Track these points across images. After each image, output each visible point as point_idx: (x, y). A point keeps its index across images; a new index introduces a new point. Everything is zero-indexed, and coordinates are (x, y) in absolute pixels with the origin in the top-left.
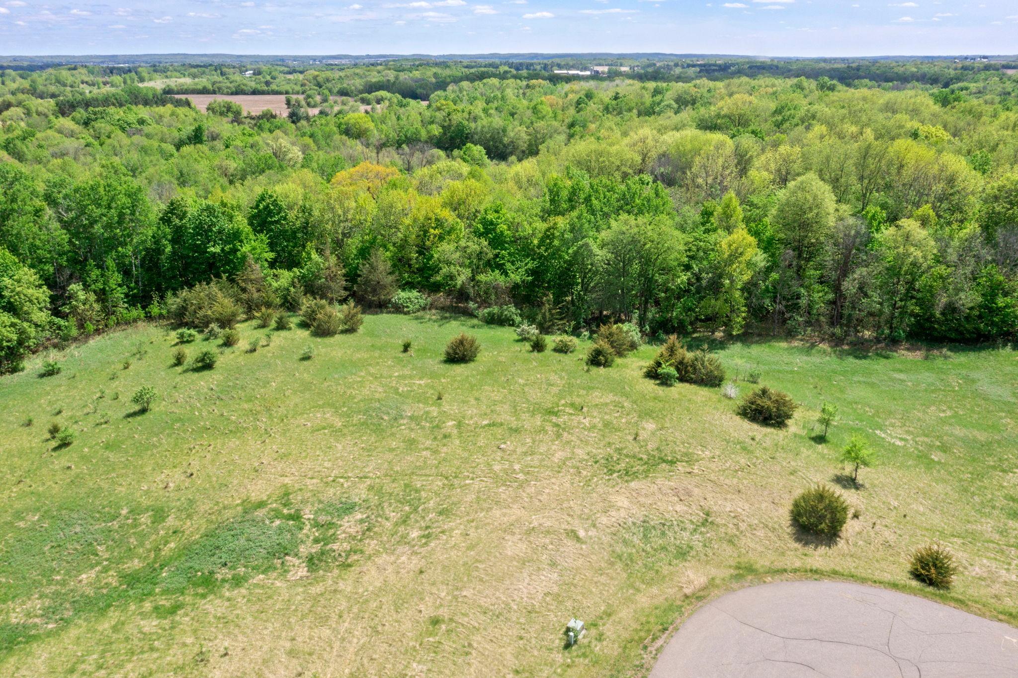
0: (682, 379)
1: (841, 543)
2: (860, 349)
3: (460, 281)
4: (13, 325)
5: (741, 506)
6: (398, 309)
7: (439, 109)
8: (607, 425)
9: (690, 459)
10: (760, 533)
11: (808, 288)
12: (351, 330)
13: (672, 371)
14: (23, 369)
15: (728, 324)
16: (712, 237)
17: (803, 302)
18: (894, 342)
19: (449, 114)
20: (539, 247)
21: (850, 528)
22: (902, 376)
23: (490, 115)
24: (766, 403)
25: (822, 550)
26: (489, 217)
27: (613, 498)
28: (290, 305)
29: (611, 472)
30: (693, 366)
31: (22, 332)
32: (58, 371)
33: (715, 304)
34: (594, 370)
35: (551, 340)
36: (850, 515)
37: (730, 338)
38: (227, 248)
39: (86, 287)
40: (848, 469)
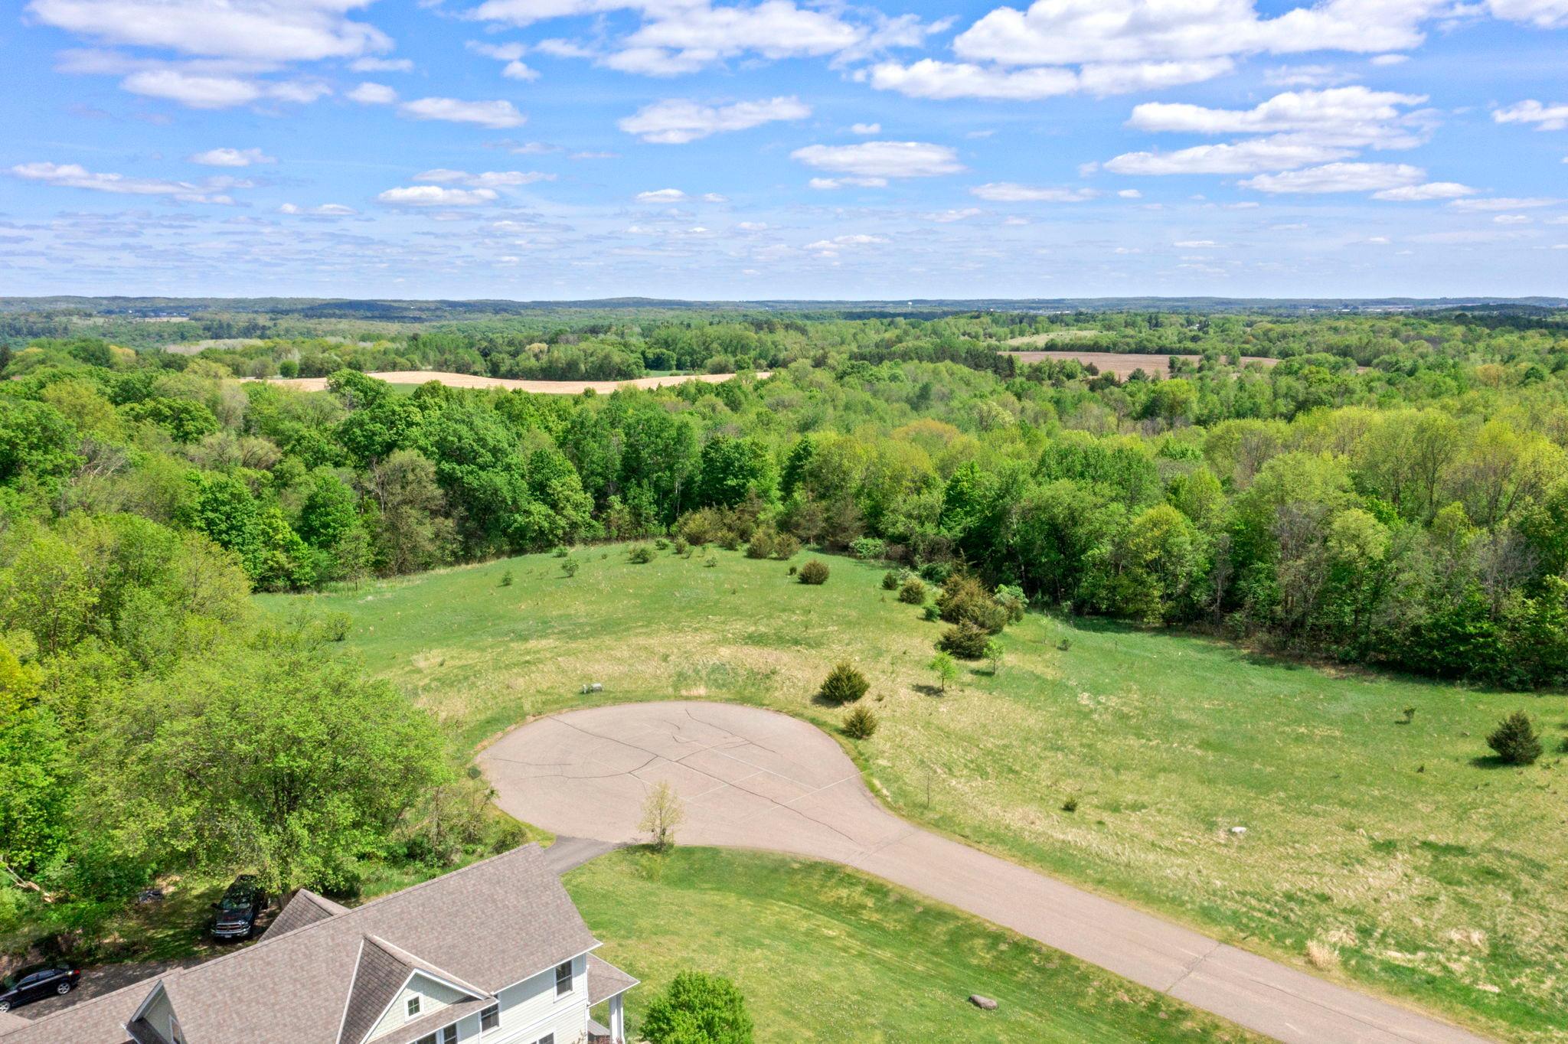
1: (840, 708)
2: (1284, 659)
4: (548, 516)
6: (852, 553)
10: (794, 691)
11: (1254, 582)
12: (779, 558)
17: (1249, 600)
25: (825, 710)
31: (553, 522)
32: (565, 555)
36: (873, 696)
39: (624, 501)
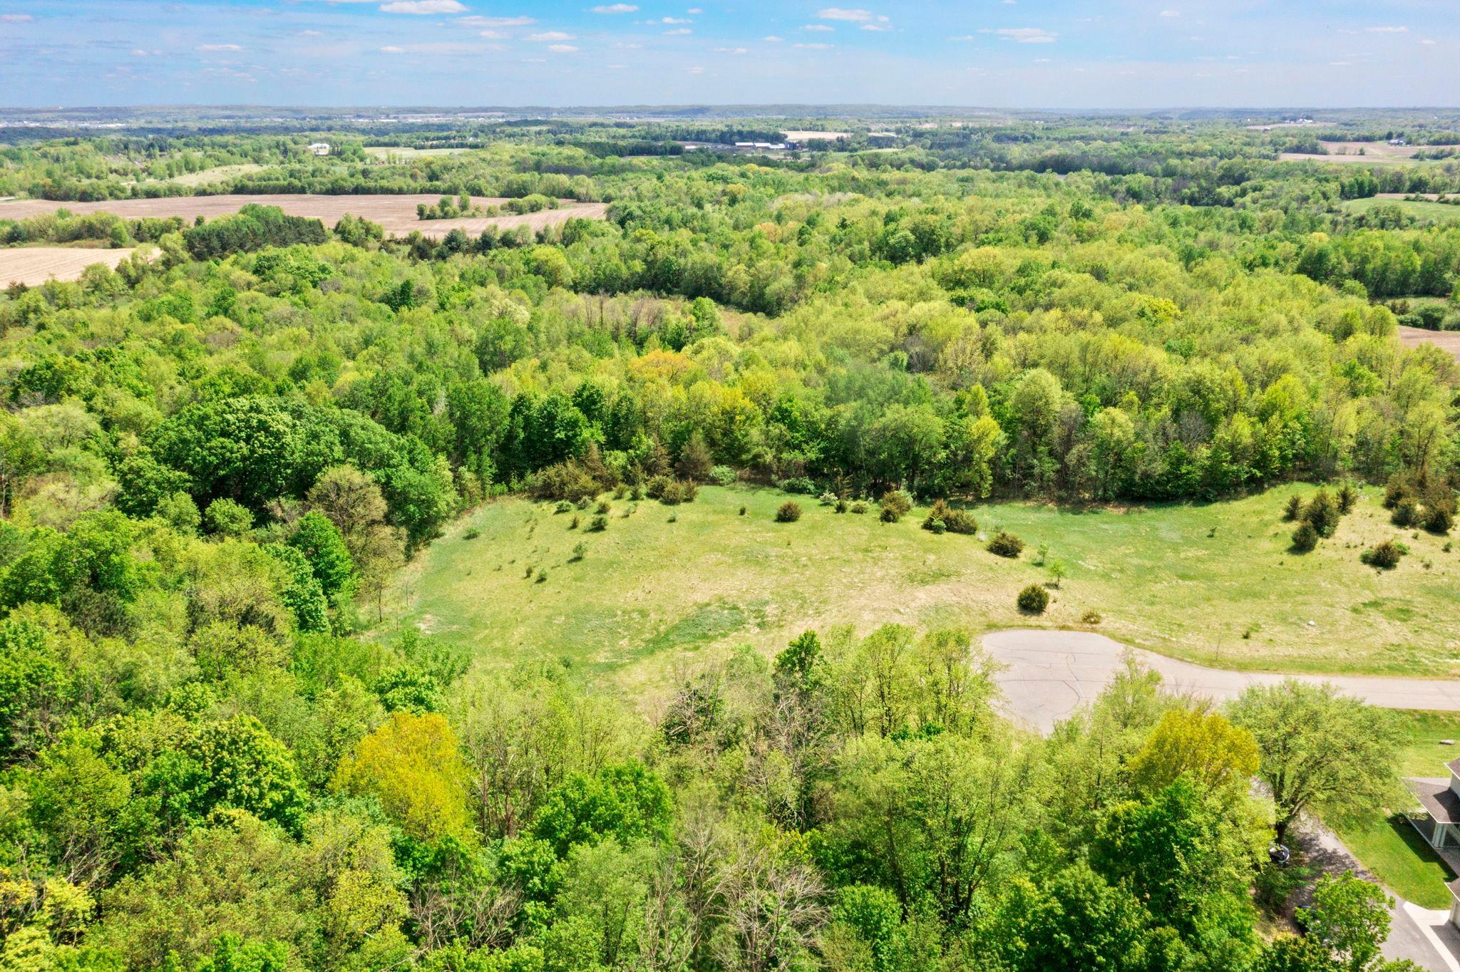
0: (948, 530)
1: (1045, 615)
2: (1078, 507)
3: (767, 459)
5: (989, 597)
7: (638, 240)
8: (904, 557)
9: (958, 574)
10: (1000, 610)
11: (1040, 460)
12: (689, 500)
13: (942, 524)
14: (442, 535)
15: (977, 491)
16: (964, 422)
17: (1037, 471)
18: (1105, 501)
19: (652, 248)
20: (826, 430)
21: (1050, 607)
22: (1106, 526)
23: (701, 249)
24: (1005, 542)
25: (1034, 618)
26: (784, 406)
27: (917, 594)
28: (628, 479)
29: (912, 581)
30: (956, 520)
32: (478, 535)
33: (967, 474)
34: (887, 525)
35: (851, 504)
36: (1051, 600)
37: (979, 500)
38: (570, 434)
39: (470, 468)
40: (1055, 580)
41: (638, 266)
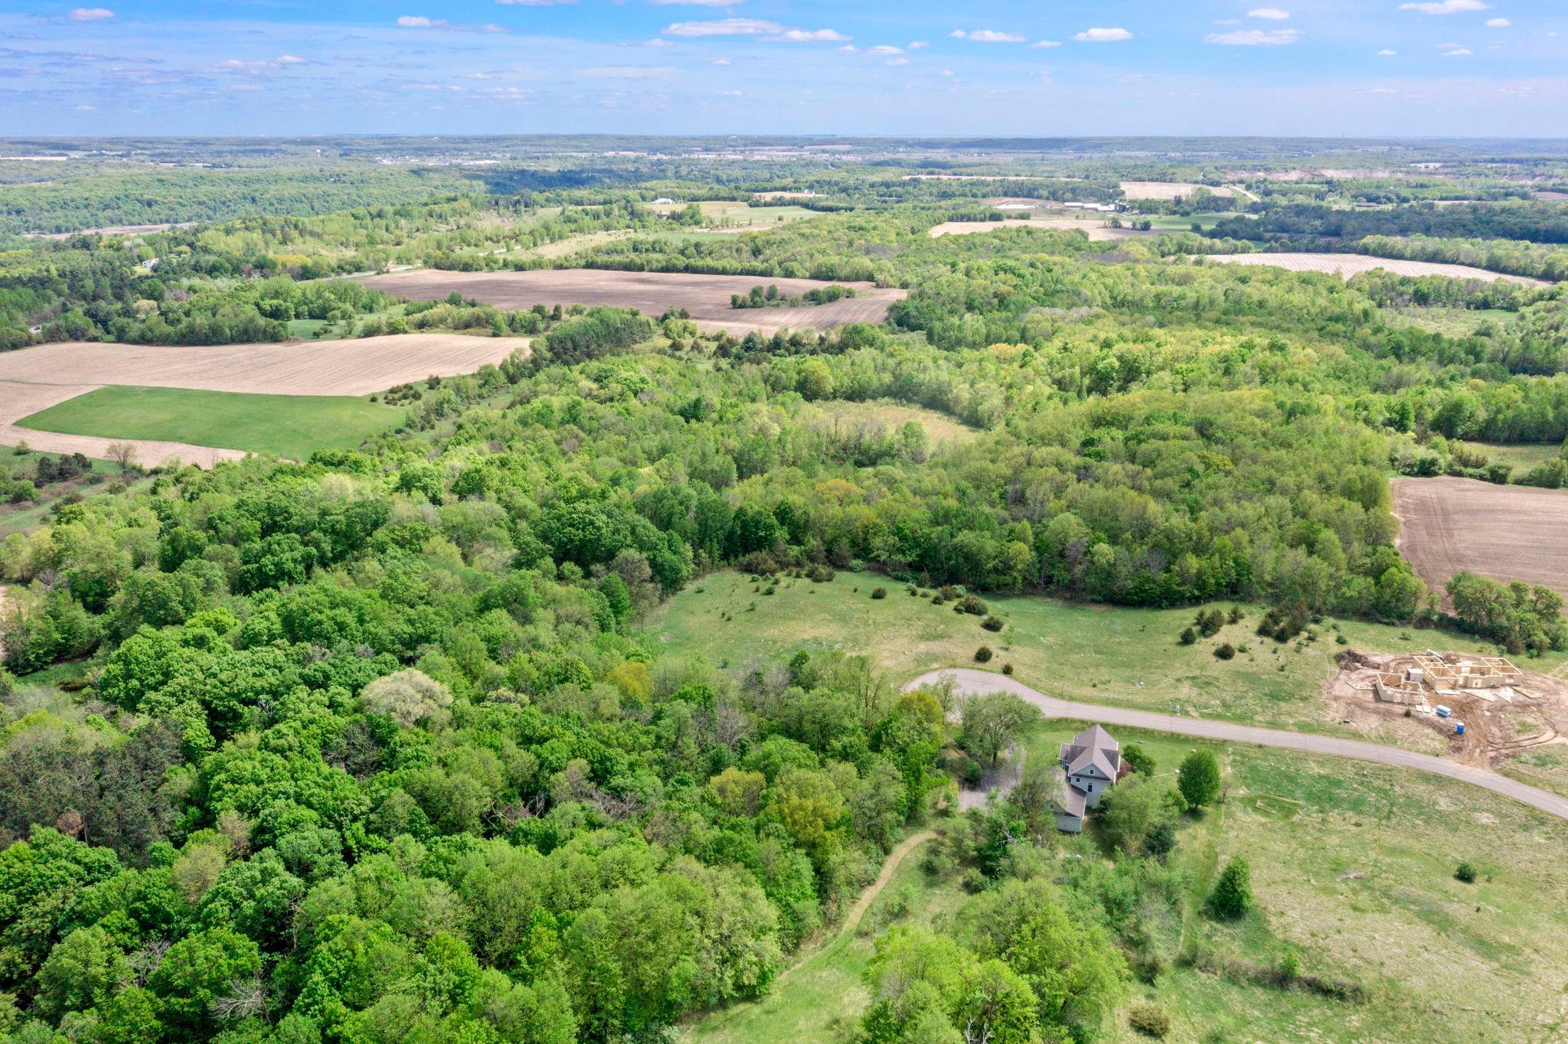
0: (968, 612)
2: (1077, 604)
3: (883, 558)
5: (961, 650)
6: (851, 569)
8: (930, 625)
9: (952, 637)
10: (963, 658)
11: (1059, 572)
12: (830, 580)
13: (965, 608)
14: (684, 589)
16: (1011, 544)
17: (1055, 579)
18: (1097, 602)
19: (900, 363)
20: (924, 543)
21: (992, 659)
22: (1081, 618)
23: (938, 367)
24: (994, 622)
26: (901, 525)
27: (920, 645)
28: (798, 564)
29: (922, 638)
30: (975, 607)
34: (934, 604)
36: (996, 656)
38: (767, 533)
39: (706, 551)
40: (1006, 646)
41: (887, 378)
